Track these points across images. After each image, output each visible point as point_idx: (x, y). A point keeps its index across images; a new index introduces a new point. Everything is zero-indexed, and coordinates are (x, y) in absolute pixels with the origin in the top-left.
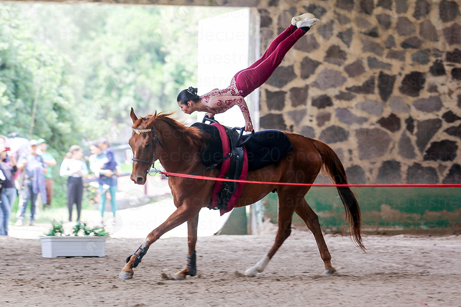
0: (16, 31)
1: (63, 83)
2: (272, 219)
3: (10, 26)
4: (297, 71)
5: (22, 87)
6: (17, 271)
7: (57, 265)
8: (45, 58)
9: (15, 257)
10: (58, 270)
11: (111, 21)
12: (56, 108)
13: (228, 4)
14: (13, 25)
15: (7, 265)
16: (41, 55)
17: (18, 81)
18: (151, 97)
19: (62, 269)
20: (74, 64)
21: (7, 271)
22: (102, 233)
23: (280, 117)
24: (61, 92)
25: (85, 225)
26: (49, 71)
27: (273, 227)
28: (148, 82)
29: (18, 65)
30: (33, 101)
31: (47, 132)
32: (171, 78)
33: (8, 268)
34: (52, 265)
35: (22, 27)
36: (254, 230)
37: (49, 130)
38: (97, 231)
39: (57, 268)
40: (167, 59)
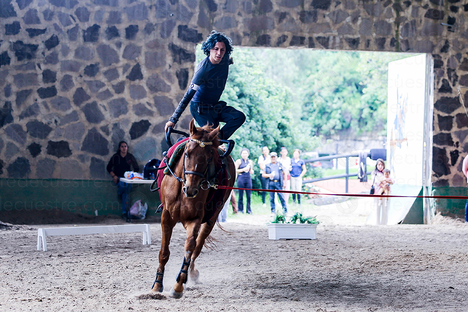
0: (251, 68)
1: (285, 108)
2: (442, 212)
3: (246, 65)
4: (462, 101)
5: (254, 111)
6: (250, 249)
7: (280, 245)
8: (272, 89)
9: (248, 239)
10: (280, 249)
11: (322, 62)
12: (280, 127)
13: (409, 51)
14: (249, 64)
15: (243, 245)
16: (269, 87)
17: (252, 106)
18: (351, 119)
19: (283, 248)
20: (294, 94)
21: (242, 249)
22: (313, 222)
23: (449, 135)
24: (284, 115)
25: (301, 215)
26: (275, 99)
27: (443, 219)
28: (350, 108)
29: (252, 94)
30: (263, 122)
31: (273, 145)
32: (367, 105)
33: (243, 247)
34: (276, 245)
35: (255, 66)
36: (429, 221)
37: (275, 143)
38: (310, 220)
39: (280, 247)
40: (364, 91)
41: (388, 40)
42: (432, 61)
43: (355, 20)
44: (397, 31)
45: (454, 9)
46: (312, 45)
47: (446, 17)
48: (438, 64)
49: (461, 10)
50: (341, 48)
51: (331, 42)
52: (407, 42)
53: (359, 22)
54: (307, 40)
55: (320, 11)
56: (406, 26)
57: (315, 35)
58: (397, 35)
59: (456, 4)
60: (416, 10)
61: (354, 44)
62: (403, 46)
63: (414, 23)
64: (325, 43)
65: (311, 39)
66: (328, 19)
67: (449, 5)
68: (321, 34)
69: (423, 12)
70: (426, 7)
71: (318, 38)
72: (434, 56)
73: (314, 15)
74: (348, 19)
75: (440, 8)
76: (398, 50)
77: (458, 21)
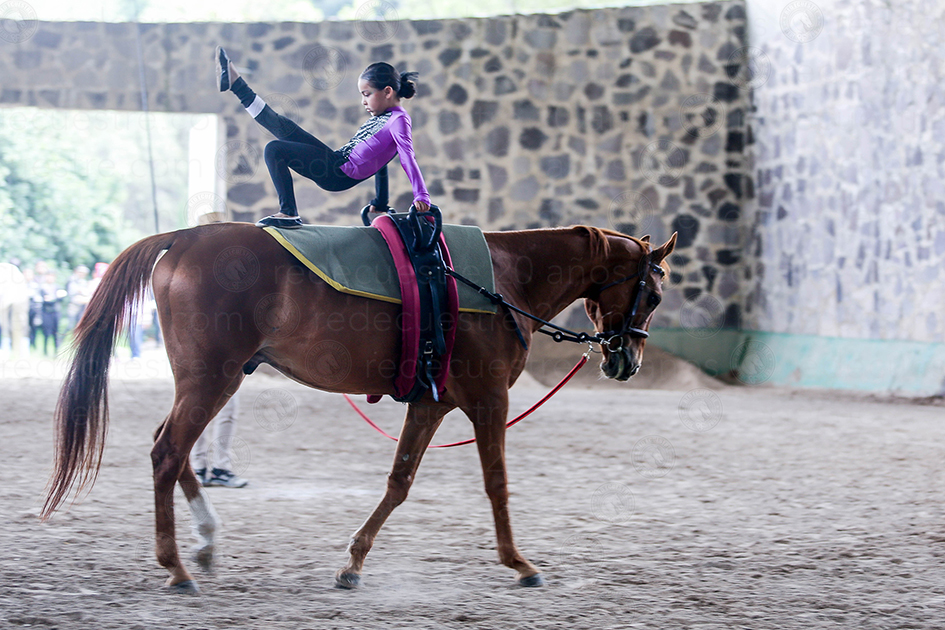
41: (153, 95)
42: (224, 127)
43: (100, 64)
44: (167, 82)
45: (258, 48)
46: (32, 103)
47: (244, 60)
48: (232, 132)
49: (268, 49)
50: (79, 106)
51: (62, 98)
52: (182, 98)
53: (108, 67)
54: (24, 96)
55: (47, 51)
56: (182, 74)
57: (38, 88)
58: (167, 88)
59: (261, 40)
60: (196, 49)
61: (98, 101)
62: (175, 103)
63: (193, 69)
64: (52, 100)
65: (31, 93)
66: (58, 64)
67: (250, 41)
68: (47, 86)
69: (207, 51)
70: (213, 44)
71: (44, 93)
72: (226, 119)
73: (36, 57)
74: (90, 63)
75: (236, 46)
76: (169, 109)
77: (263, 66)
